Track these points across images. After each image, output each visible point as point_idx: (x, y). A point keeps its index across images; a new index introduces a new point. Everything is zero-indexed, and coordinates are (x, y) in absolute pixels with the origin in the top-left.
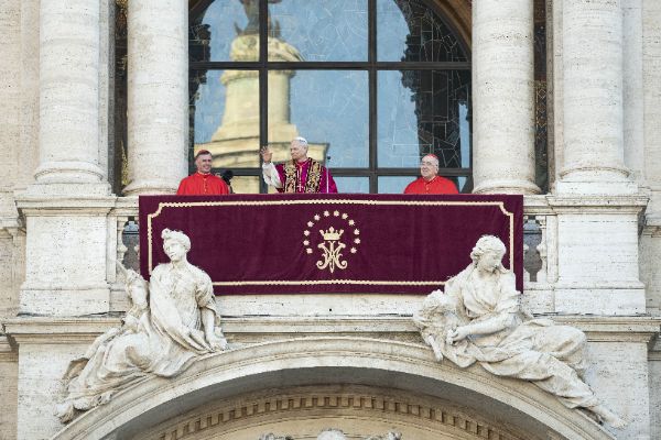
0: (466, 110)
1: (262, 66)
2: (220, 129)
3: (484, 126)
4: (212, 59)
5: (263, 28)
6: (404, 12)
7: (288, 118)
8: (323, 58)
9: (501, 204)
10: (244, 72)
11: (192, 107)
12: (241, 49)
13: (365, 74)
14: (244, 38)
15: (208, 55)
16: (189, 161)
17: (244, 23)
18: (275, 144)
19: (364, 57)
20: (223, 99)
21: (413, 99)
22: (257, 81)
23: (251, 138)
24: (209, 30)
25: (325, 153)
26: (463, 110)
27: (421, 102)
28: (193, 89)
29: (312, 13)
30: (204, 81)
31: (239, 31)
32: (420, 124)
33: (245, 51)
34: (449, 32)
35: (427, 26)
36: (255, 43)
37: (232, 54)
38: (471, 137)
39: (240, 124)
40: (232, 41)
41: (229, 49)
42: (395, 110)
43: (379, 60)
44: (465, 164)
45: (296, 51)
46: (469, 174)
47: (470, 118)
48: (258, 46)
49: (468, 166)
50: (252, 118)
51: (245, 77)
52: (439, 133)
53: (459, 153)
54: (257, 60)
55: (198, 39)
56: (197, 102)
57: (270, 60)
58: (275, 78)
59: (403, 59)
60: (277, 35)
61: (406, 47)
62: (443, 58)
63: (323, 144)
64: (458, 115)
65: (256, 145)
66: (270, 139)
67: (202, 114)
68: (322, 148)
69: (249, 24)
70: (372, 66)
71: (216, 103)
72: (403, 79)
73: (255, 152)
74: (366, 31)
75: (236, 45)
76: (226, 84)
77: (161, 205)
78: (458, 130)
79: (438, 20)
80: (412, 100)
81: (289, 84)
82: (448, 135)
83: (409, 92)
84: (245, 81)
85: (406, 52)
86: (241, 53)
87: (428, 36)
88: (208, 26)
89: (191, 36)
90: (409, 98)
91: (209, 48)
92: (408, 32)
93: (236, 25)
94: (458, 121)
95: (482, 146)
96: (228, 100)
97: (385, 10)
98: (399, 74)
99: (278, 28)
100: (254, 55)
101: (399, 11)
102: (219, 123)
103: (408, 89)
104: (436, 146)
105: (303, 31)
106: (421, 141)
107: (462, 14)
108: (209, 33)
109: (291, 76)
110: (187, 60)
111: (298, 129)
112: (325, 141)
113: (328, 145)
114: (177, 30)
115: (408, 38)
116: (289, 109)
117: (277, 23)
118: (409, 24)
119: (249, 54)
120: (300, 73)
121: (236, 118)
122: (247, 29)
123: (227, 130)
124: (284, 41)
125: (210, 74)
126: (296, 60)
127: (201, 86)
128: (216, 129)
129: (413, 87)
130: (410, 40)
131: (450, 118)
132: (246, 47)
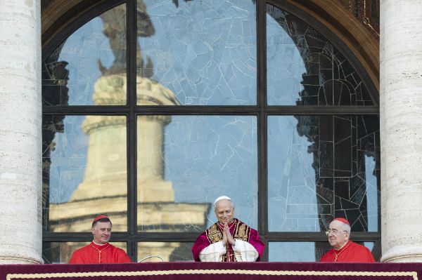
0: (374, 163)
1: (131, 111)
2: (81, 187)
3: (395, 181)
4: (71, 103)
5: (131, 66)
6: (299, 46)
7: (162, 173)
8: (203, 101)
9: (414, 274)
10: (109, 118)
11: (46, 158)
12: (106, 91)
13: (253, 120)
14: (109, 78)
15: (66, 98)
16: (43, 224)
17: (109, 60)
18: (145, 204)
19: (252, 100)
20: (84, 150)
21: (310, 150)
22: (125, 129)
23: (118, 196)
24: (67, 68)
25: (207, 214)
26: (370, 162)
27: (319, 153)
28: (47, 138)
29: (190, 48)
30: (60, 129)
31: (103, 70)
32: (318, 180)
33: (111, 93)
34: (352, 70)
35: (326, 63)
36: (123, 85)
37: (94, 97)
38: (379, 195)
39: (104, 181)
40: (95, 81)
41: (92, 91)
42: (288, 162)
43: (270, 103)
44: (372, 227)
45: (172, 94)
46: (377, 238)
47: (377, 173)
48: (125, 87)
49: (376, 230)
50: (118, 173)
51: (112, 124)
52: (342, 190)
53: (365, 214)
54: (124, 103)
55: (53, 78)
56: (52, 154)
57: (139, 103)
58: (145, 126)
59: (298, 102)
60: (148, 74)
61: (301, 88)
62: (346, 101)
63: (204, 204)
64: (363, 169)
65: (122, 206)
66: (140, 198)
67: (59, 168)
68: (203, 209)
69: (115, 61)
70: (262, 111)
71: (75, 156)
72: (298, 126)
73: (121, 214)
74: (254, 69)
75: (100, 86)
76: (88, 132)
77: (9, 276)
78: (364, 187)
79: (340, 56)
80: (309, 152)
81: (163, 131)
82: (352, 193)
83: (305, 142)
84: (111, 129)
85: (302, 94)
86: (106, 96)
87: (327, 75)
88: (65, 63)
89: (45, 75)
90: (307, 148)
91: (67, 90)
92: (305, 71)
93: (100, 62)
94: (364, 176)
95: (392, 206)
96: (90, 152)
97: (277, 43)
98: (293, 120)
99: (150, 65)
100: (121, 98)
101: (293, 45)
102: (79, 179)
103: (305, 139)
104: (338, 206)
105: (178, 69)
106: (320, 201)
107: (368, 49)
108: (67, 72)
109: (166, 123)
110: (41, 104)
111: (173, 186)
112: (207, 200)
113: (210, 205)
114: (27, 68)
115: (304, 76)
116: (163, 162)
117: (149, 60)
118: (305, 60)
119: (115, 96)
120: (176, 119)
121: (100, 174)
122: (112, 68)
123: (89, 188)
124: (156, 82)
125: (68, 120)
126: (170, 104)
127: (57, 134)
128: (76, 186)
129: (310, 135)
130: (306, 79)
131: (355, 172)
132: (111, 88)
